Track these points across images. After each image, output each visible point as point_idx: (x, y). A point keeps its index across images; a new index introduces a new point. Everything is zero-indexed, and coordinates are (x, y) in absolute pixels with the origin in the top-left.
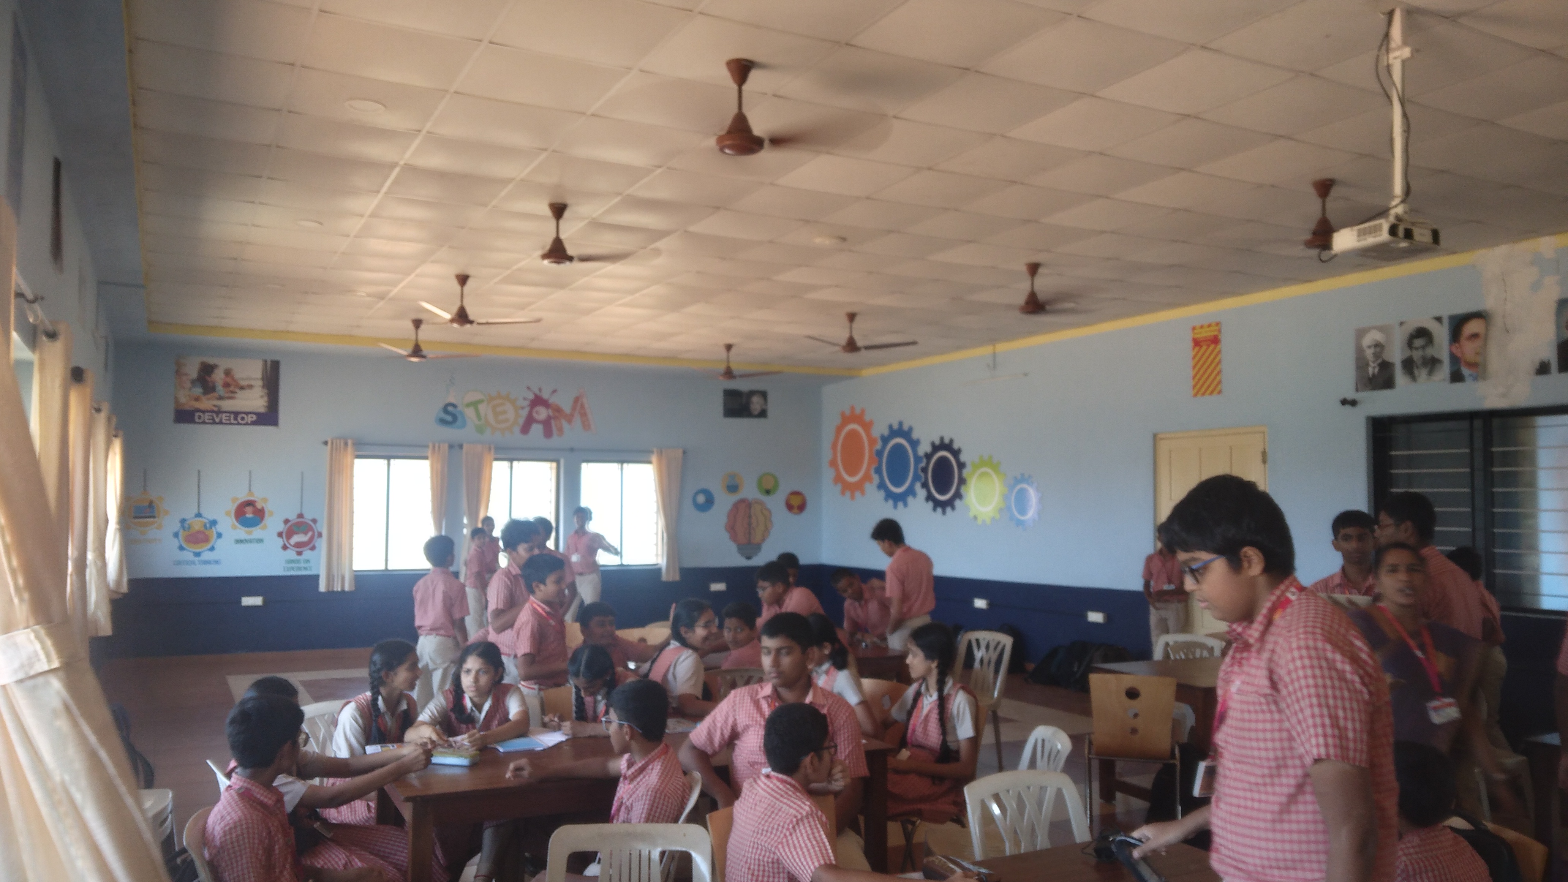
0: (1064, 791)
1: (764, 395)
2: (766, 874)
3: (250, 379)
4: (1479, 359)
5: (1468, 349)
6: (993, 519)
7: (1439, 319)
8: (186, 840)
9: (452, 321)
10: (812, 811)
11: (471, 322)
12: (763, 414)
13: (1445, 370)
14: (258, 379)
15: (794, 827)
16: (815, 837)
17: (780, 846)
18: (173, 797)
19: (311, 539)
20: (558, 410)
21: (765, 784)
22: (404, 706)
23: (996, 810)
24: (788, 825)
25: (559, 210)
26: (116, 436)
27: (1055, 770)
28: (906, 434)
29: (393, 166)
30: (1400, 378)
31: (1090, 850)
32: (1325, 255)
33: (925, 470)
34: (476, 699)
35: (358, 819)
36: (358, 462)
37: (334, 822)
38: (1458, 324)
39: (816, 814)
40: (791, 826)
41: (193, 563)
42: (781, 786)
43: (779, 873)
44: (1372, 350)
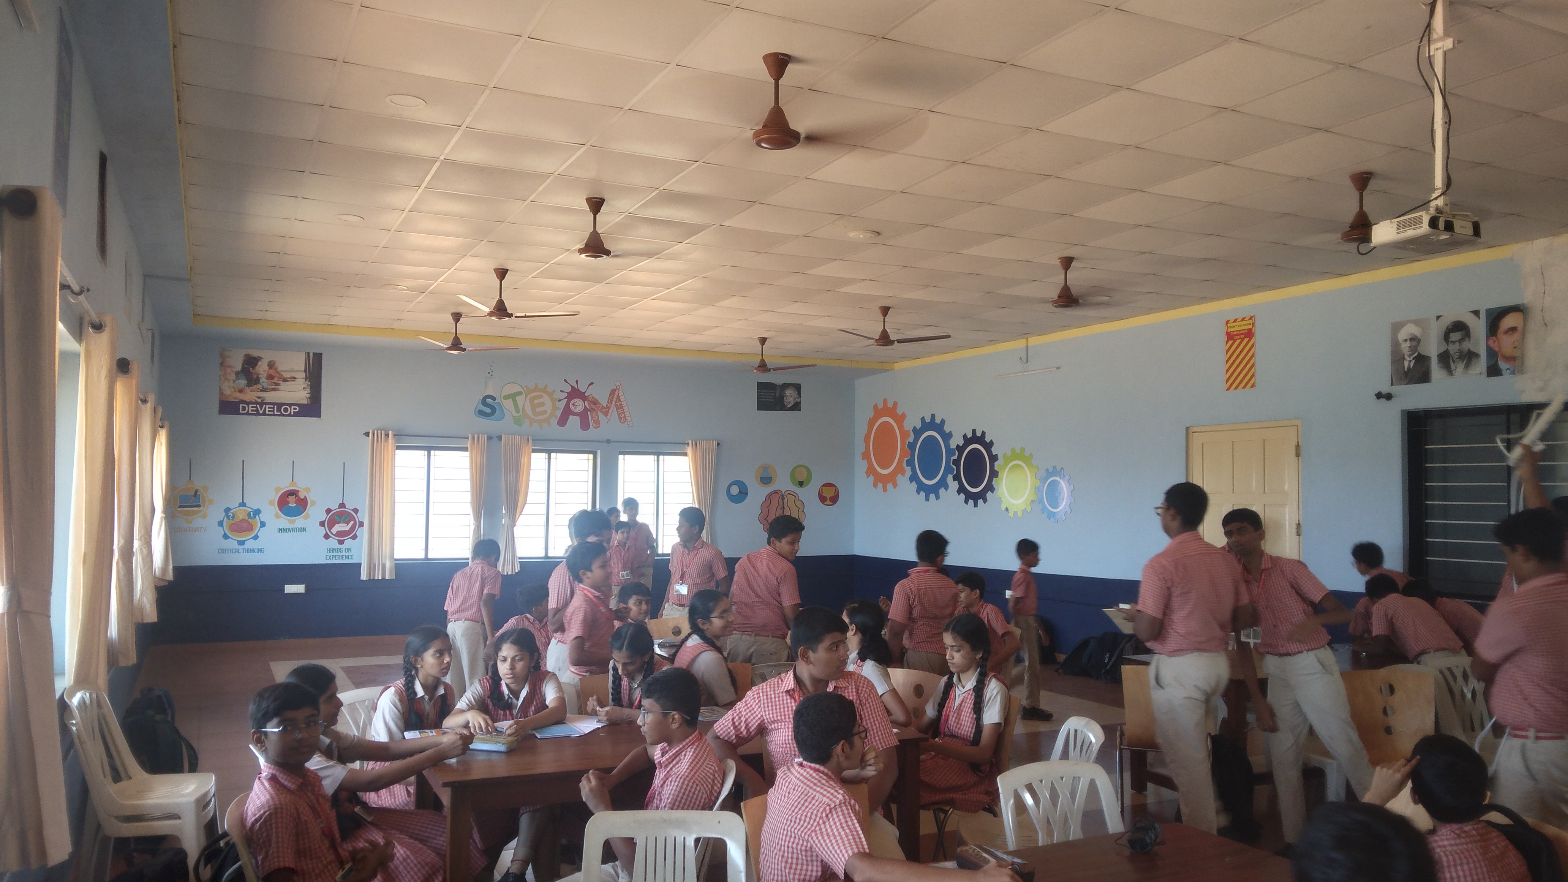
0: (1097, 781)
1: (797, 387)
2: (800, 862)
3: (293, 371)
4: (1516, 353)
5: (1506, 343)
6: (1025, 510)
7: (1476, 313)
8: (226, 824)
9: (491, 314)
10: (845, 799)
11: (510, 316)
12: (796, 407)
13: (1482, 364)
14: (301, 371)
15: (827, 816)
16: (848, 826)
17: (813, 834)
18: (215, 780)
19: (353, 528)
20: (595, 402)
21: (799, 773)
22: (441, 691)
23: (1028, 799)
24: (822, 813)
25: (596, 205)
26: (162, 427)
27: (1088, 760)
28: (939, 427)
29: (434, 160)
30: (1436, 371)
31: (1124, 841)
32: (1363, 248)
33: (957, 462)
34: (512, 686)
35: (397, 803)
36: (399, 453)
37: (374, 806)
38: (1495, 318)
39: (849, 803)
40: (824, 815)
41: (238, 551)
42: (814, 775)
43: (812, 861)
44: (1408, 344)
